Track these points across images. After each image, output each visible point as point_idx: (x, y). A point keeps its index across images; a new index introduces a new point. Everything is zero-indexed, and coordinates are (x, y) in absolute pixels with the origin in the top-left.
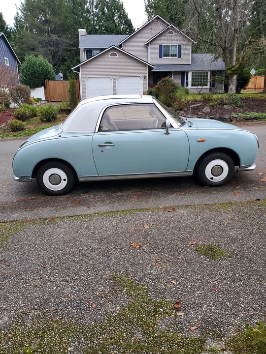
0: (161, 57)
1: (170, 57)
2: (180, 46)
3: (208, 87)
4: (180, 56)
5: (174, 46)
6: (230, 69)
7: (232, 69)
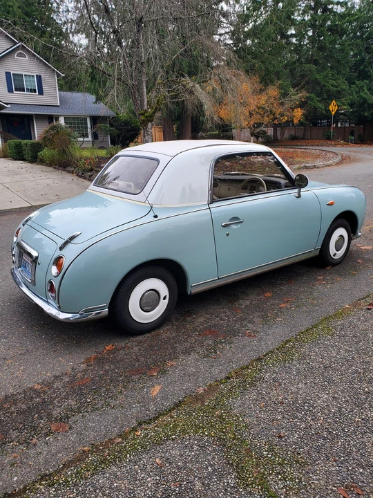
0: (10, 90)
1: (26, 93)
2: (39, 78)
3: (90, 139)
4: (41, 93)
5: (29, 76)
6: (142, 114)
7: (146, 115)
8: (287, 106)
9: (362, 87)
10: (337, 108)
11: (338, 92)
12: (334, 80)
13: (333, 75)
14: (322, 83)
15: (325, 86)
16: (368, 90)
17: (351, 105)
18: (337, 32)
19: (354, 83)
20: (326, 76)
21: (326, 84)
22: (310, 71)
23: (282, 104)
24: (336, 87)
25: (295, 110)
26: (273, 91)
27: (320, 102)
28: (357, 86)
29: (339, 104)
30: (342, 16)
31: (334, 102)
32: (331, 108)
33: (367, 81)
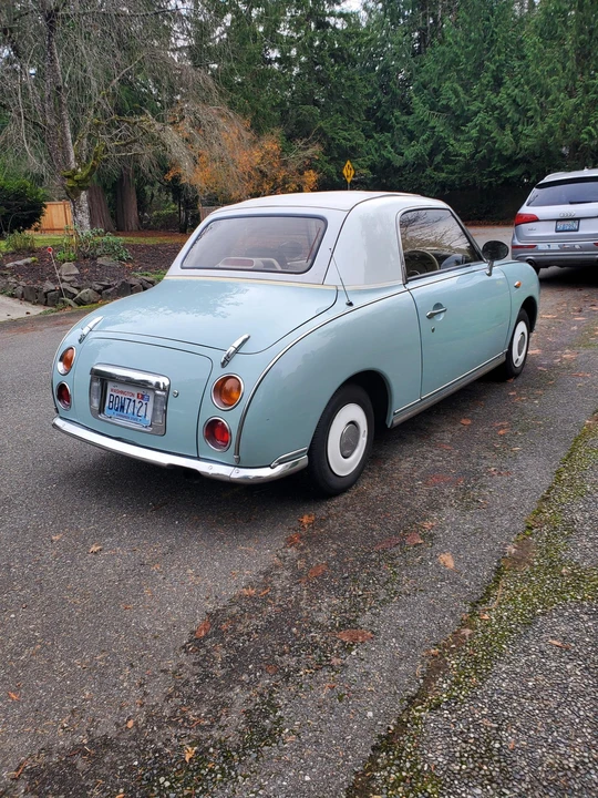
6: (69, 177)
7: (75, 177)
8: (292, 168)
9: (382, 143)
10: (353, 172)
11: (353, 148)
12: (345, 130)
13: (343, 123)
14: (330, 135)
15: (333, 139)
16: (392, 147)
17: (372, 168)
18: (344, 60)
19: (372, 137)
20: (335, 125)
21: (335, 136)
22: (311, 114)
23: (285, 164)
24: (350, 141)
25: (306, 173)
26: (271, 144)
27: (329, 162)
28: (376, 141)
29: (357, 166)
30: (347, 35)
31: (348, 163)
32: (345, 172)
33: (389, 135)
